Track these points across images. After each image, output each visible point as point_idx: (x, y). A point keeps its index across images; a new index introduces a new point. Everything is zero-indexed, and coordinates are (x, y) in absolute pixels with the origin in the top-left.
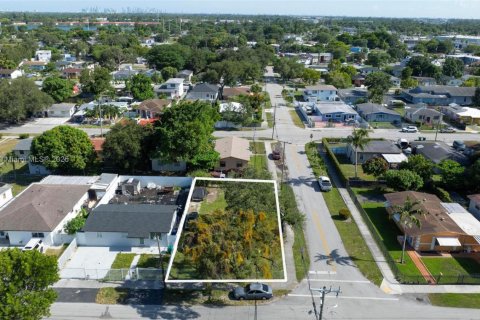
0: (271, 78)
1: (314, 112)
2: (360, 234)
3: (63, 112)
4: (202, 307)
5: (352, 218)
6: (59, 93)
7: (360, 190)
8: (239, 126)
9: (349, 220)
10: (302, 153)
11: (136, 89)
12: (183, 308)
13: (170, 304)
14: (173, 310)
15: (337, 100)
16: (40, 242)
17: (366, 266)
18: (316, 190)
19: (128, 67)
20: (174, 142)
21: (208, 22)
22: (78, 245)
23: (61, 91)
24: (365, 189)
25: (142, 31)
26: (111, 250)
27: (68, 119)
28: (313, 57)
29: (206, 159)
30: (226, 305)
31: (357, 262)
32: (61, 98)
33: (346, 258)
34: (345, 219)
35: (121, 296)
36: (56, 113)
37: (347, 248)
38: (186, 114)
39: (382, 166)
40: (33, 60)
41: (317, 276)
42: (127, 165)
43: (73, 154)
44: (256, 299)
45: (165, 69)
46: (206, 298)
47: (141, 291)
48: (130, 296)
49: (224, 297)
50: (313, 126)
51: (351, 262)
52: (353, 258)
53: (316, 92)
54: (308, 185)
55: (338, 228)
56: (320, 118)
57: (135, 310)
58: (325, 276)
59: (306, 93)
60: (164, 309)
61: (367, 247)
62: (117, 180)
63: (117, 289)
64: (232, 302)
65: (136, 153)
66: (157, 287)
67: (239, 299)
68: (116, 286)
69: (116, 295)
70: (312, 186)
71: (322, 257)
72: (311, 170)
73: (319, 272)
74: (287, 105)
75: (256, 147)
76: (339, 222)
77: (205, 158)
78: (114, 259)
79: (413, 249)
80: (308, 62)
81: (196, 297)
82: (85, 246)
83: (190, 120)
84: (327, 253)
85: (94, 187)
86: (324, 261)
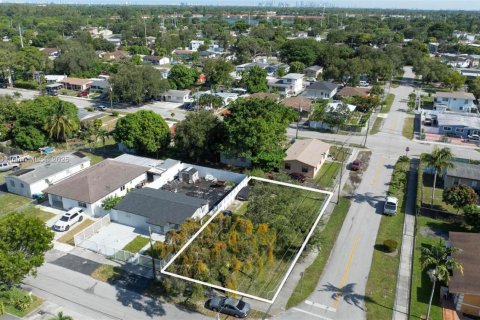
0: (410, 79)
1: (434, 123)
2: (396, 273)
3: (178, 98)
4: (174, 307)
5: (400, 252)
6: (182, 81)
7: (432, 220)
8: (335, 129)
9: (393, 254)
10: (389, 167)
11: (250, 82)
12: (157, 303)
13: (149, 296)
14: (146, 302)
15: (473, 111)
16: (81, 211)
17: (377, 312)
18: (377, 212)
19: (262, 60)
20: (235, 137)
21: (374, 17)
22: (112, 221)
23: (184, 78)
24: (439, 221)
25: (300, 25)
26: (134, 231)
27: (181, 104)
28: (473, 60)
29: (266, 159)
30: (197, 312)
31: (370, 304)
32: (183, 86)
33: (359, 297)
34: (389, 251)
35: (115, 275)
36: (172, 99)
37: (368, 285)
38: (250, 110)
39: (466, 198)
40: (187, 49)
41: (311, 308)
42: (192, 154)
43: (146, 137)
44: (229, 314)
45: (292, 63)
46: (183, 299)
47: (134, 276)
48: (121, 278)
49: (201, 303)
50: (423, 138)
51: (361, 303)
52: (367, 299)
53: (446, 99)
54: (371, 204)
55: (374, 259)
56: (437, 130)
57: (117, 292)
58: (320, 311)
59: (436, 100)
60: (140, 298)
61: (395, 290)
62: (178, 167)
63: (116, 269)
64: (205, 310)
65: (200, 143)
66: (149, 276)
67: (212, 309)
68: (116, 265)
69: (111, 273)
70: (376, 206)
71: (331, 288)
72: (387, 188)
73: (316, 305)
74: (408, 112)
75: (339, 153)
76: (379, 253)
77: (267, 157)
78: (131, 239)
79: (453, 307)
80: (466, 64)
81: (175, 295)
82: (116, 222)
83: (253, 117)
84: (340, 285)
85: (152, 170)
86: (331, 293)
